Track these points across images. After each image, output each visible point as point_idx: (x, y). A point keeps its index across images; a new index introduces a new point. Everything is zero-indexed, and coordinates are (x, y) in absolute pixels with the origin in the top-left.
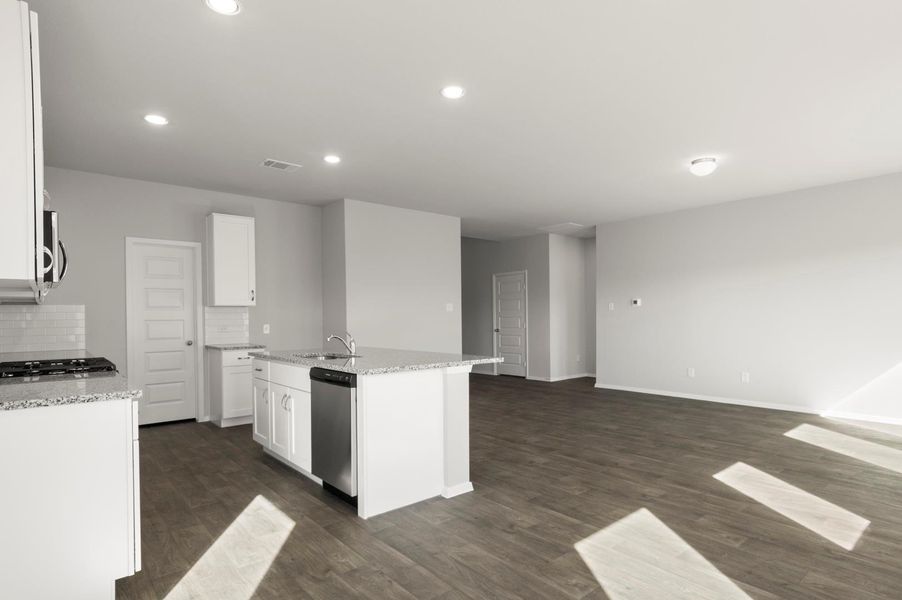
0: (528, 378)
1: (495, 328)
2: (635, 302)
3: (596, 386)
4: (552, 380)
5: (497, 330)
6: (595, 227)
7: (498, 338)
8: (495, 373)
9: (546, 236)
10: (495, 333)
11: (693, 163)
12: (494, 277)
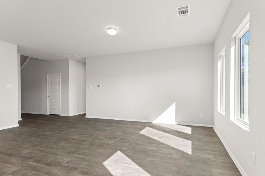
0: (61, 115)
1: (48, 96)
2: (99, 86)
3: (86, 117)
4: (70, 115)
5: (49, 97)
6: (85, 58)
7: (49, 100)
8: (48, 114)
9: (68, 60)
10: (48, 98)
11: (108, 29)
12: (48, 76)
